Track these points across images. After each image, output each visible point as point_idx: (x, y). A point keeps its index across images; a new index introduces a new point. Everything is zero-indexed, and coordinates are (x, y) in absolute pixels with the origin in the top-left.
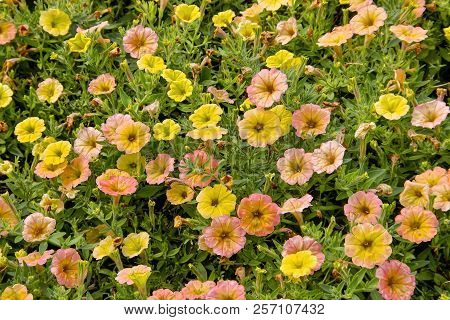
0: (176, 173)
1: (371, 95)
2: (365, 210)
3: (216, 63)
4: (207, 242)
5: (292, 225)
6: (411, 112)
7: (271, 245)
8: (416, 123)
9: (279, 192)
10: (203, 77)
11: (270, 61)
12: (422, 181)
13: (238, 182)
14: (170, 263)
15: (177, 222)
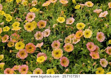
0: (9, 39)
1: (56, 17)
2: (56, 45)
3: (18, 12)
4: (18, 56)
5: (39, 50)
6: (66, 21)
7: (34, 55)
8: (67, 23)
9: (35, 42)
10: (15, 15)
11: (31, 10)
12: (69, 37)
13: (25, 40)
14: (9, 62)
15: (11, 51)
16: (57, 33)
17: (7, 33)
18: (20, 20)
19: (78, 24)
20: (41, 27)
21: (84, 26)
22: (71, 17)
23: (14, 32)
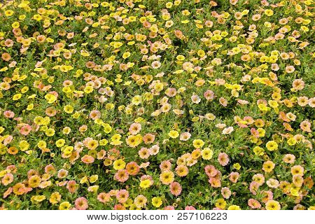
16: (168, 152)
17: (104, 148)
18: (122, 132)
19: (195, 141)
20: (147, 143)
21: (202, 143)
22: (186, 131)
23: (113, 147)
